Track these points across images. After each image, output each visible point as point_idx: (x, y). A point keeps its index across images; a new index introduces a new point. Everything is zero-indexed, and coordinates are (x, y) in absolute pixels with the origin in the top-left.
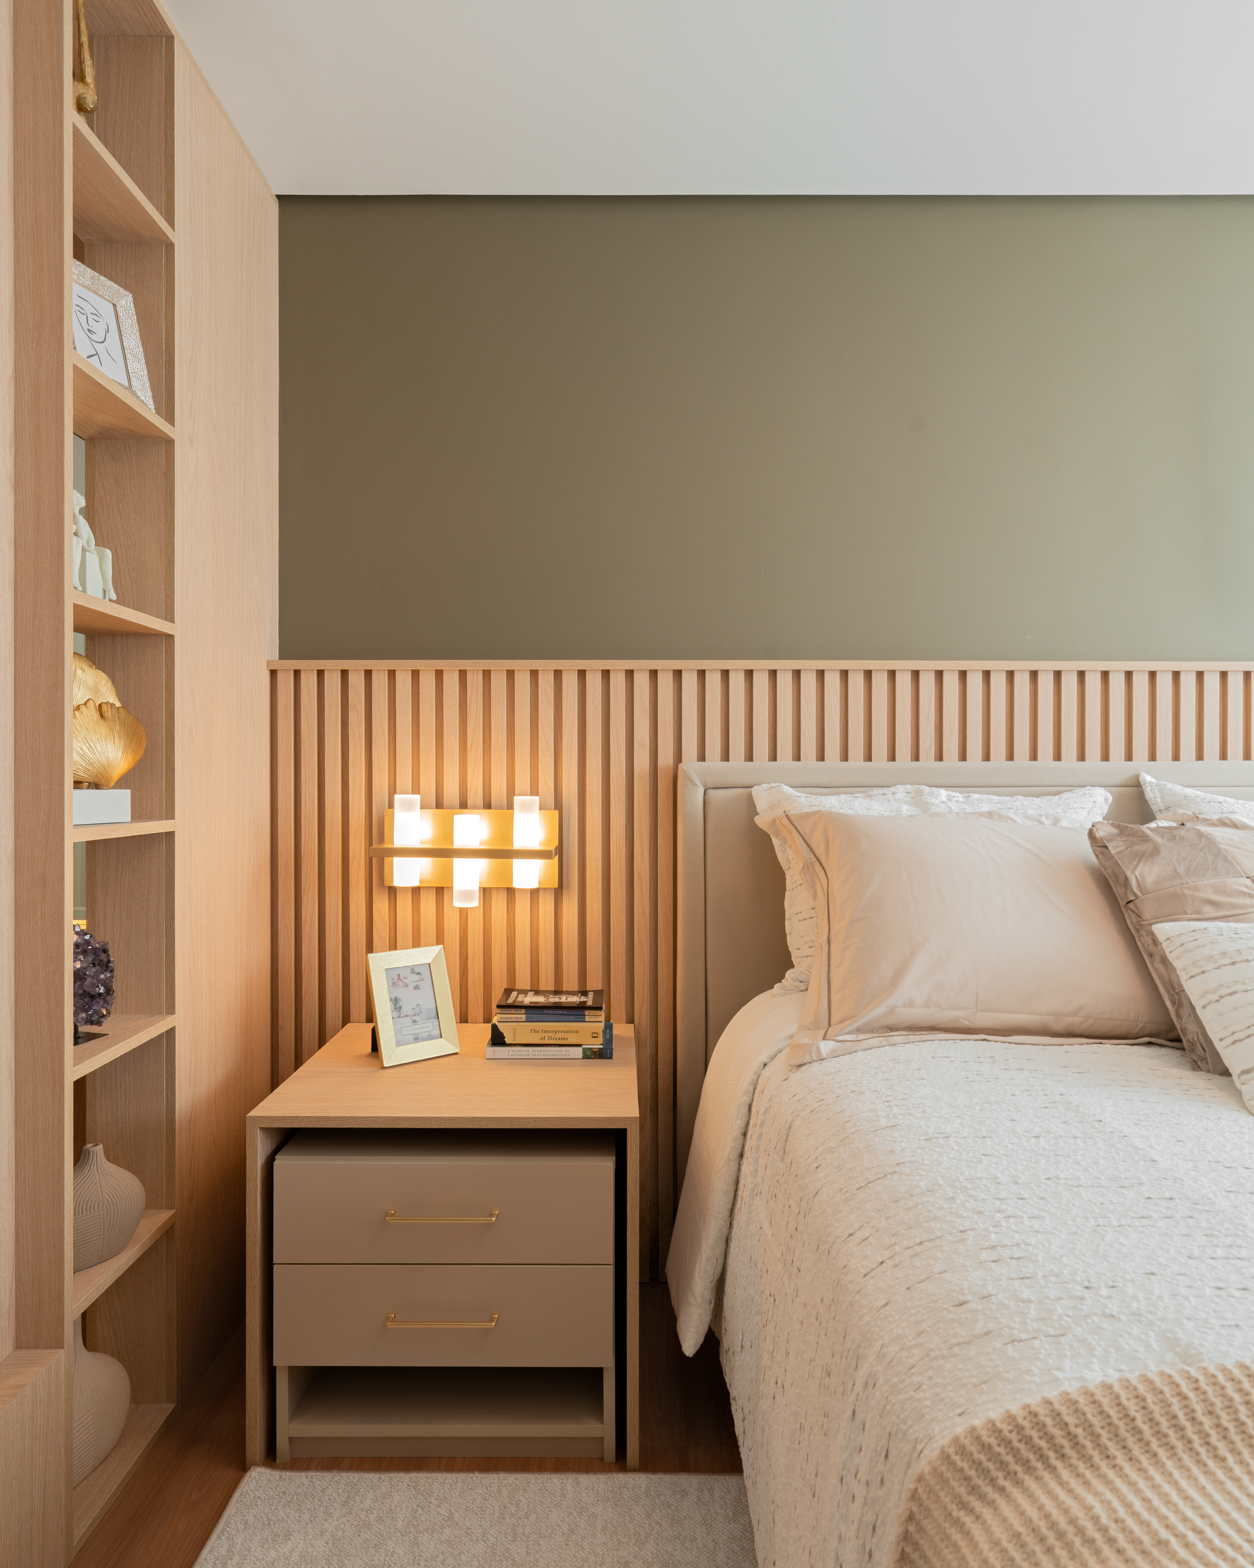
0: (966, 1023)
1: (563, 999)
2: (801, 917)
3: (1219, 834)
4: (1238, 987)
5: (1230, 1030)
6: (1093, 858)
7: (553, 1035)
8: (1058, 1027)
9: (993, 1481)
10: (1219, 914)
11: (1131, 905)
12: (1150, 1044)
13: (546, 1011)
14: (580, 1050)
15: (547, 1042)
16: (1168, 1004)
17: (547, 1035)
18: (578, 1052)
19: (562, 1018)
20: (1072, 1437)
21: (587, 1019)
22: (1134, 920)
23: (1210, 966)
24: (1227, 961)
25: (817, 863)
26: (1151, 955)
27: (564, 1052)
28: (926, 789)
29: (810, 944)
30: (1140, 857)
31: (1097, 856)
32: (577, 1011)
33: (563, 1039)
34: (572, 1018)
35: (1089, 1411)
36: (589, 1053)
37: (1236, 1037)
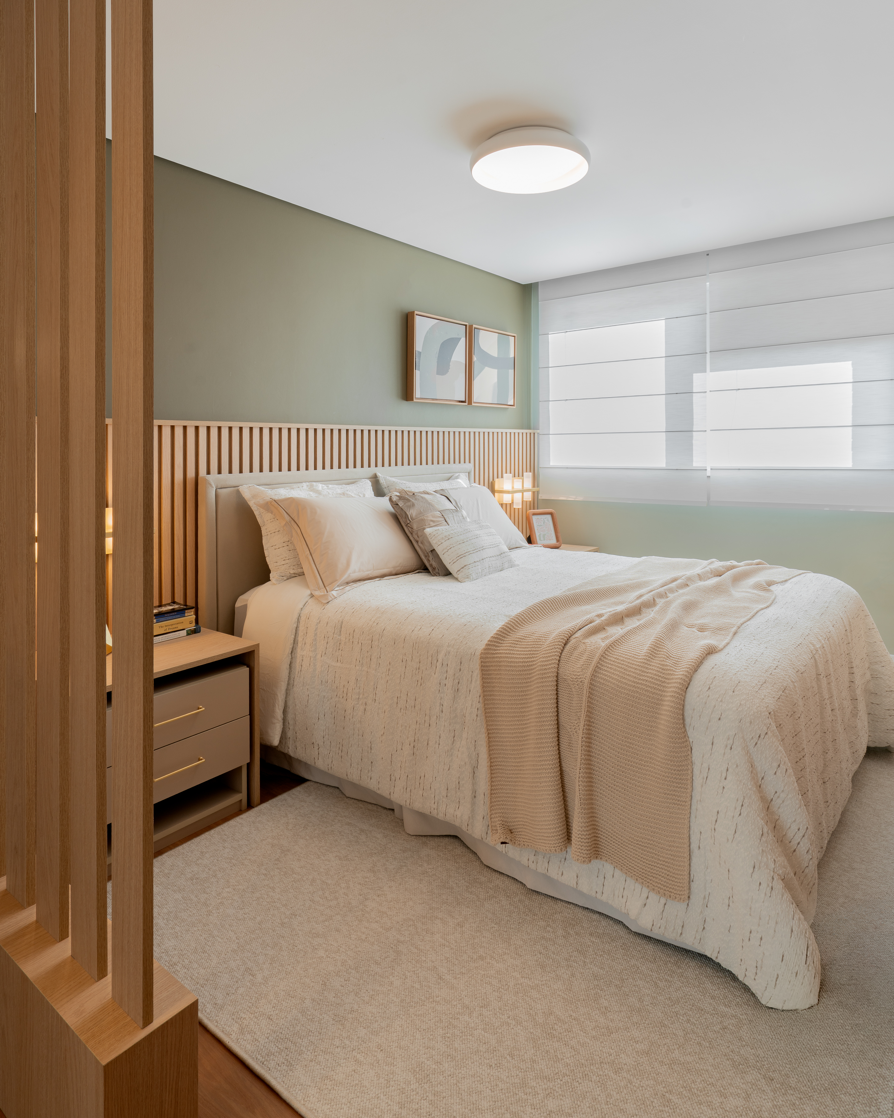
0: (371, 576)
1: (164, 609)
2: (277, 547)
3: (426, 496)
4: (452, 546)
5: (452, 560)
6: (392, 510)
7: (170, 627)
8: (394, 572)
9: (499, 643)
10: (435, 524)
11: (409, 525)
12: (419, 572)
13: (166, 615)
14: (185, 632)
15: (168, 631)
16: (423, 557)
17: (167, 627)
18: (184, 633)
19: (174, 617)
20: (510, 629)
21: (186, 615)
22: (410, 530)
23: (443, 541)
24: (447, 539)
25: (292, 521)
26: (417, 542)
27: (177, 635)
28: (314, 483)
29: (285, 559)
30: (409, 507)
31: (393, 508)
32: (180, 612)
33: (176, 628)
34: (179, 616)
35: (511, 623)
36: (189, 632)
37: (454, 561)
